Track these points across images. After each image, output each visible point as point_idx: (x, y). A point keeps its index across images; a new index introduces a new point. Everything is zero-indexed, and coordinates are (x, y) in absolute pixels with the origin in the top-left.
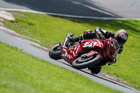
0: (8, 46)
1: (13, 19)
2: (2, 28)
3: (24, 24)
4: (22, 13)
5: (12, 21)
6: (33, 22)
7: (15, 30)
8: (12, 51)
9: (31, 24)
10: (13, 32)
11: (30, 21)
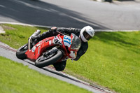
1: (4, 32)
3: (15, 37)
4: (12, 26)
5: (2, 35)
6: (24, 35)
9: (22, 37)
11: (21, 34)
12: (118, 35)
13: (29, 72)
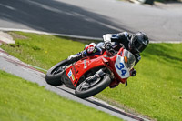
0: (26, 81)
1: (13, 42)
2: (2, 54)
3: (28, 49)
4: (24, 34)
5: (11, 45)
6: (40, 46)
7: (18, 58)
8: (32, 89)
9: (36, 49)
10: (16, 60)
11: (36, 45)
12: (161, 47)
13: (45, 94)
